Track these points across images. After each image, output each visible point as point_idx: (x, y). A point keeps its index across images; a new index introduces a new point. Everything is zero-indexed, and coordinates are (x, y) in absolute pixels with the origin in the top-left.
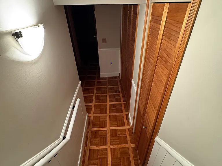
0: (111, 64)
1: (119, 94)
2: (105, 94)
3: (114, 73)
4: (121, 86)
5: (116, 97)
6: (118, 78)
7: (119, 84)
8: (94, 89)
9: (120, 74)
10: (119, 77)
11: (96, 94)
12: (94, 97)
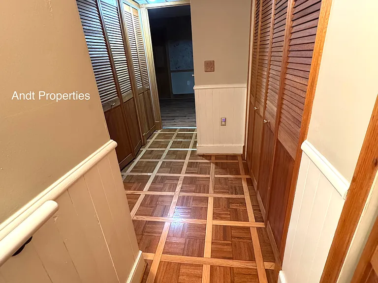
0: (224, 121)
1: (242, 196)
2: (205, 195)
3: (231, 145)
4: (248, 177)
5: (233, 206)
6: (239, 158)
7: (242, 171)
8: (177, 179)
9: (244, 147)
10: (242, 156)
11: (181, 191)
12: (175, 200)
